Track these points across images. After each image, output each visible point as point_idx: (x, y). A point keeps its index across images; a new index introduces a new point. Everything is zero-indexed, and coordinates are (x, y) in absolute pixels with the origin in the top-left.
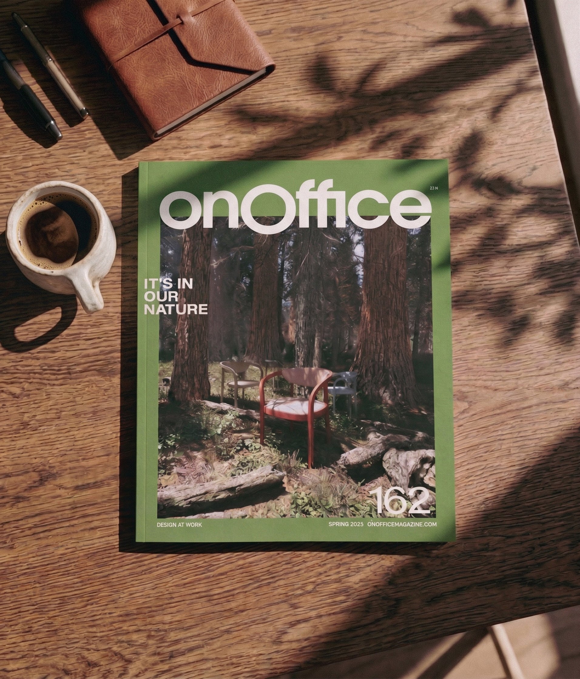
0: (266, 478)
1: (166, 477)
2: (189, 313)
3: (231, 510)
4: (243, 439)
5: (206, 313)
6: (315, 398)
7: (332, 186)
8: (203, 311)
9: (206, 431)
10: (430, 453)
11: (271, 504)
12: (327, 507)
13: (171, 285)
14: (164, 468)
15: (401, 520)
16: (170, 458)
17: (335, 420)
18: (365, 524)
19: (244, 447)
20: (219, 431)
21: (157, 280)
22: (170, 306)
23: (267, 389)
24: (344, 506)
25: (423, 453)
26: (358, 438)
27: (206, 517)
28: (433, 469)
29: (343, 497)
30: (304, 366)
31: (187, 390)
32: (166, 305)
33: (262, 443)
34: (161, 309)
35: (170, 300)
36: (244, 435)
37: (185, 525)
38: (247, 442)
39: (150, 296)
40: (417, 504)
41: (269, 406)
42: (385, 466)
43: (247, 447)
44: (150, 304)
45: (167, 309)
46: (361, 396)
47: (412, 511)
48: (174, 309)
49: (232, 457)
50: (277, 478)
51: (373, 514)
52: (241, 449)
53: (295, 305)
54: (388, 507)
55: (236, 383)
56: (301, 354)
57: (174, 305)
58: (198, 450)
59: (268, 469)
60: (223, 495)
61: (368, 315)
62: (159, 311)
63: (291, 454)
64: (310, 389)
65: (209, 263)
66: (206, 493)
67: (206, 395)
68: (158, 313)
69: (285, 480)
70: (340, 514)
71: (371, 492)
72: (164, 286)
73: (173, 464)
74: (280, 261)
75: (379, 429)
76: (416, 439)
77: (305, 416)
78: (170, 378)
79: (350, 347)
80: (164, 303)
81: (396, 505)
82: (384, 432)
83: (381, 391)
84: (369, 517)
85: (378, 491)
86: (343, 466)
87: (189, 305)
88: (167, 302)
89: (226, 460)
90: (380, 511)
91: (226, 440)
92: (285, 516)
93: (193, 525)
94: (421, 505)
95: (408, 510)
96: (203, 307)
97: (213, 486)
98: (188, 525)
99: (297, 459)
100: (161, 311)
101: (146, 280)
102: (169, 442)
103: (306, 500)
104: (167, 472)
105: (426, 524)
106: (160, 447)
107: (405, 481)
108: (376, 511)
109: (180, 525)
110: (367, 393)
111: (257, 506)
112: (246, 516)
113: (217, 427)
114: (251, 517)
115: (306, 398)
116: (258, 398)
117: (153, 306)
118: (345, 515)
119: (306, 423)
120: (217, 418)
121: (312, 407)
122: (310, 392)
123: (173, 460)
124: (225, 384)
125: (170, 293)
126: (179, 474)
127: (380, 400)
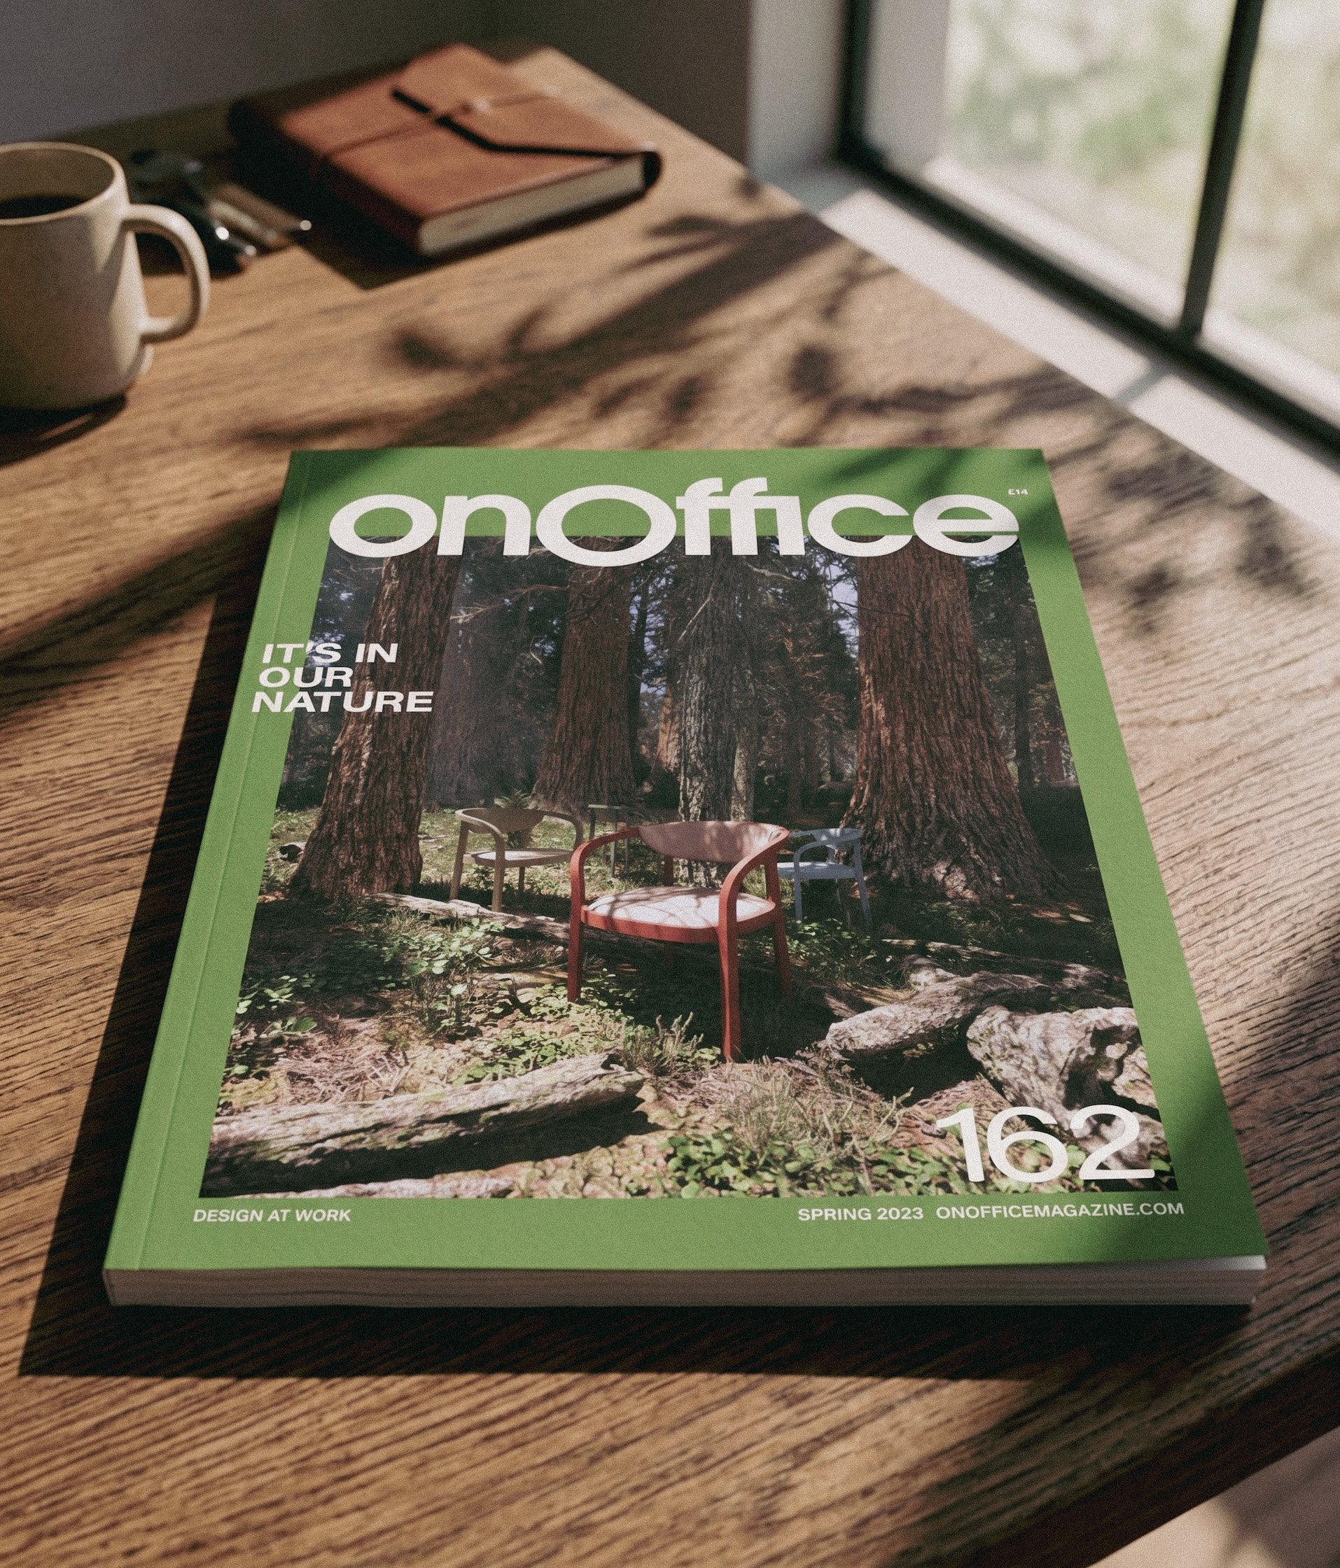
0: (582, 1090)
1: (252, 1083)
2: (379, 709)
3: (459, 1174)
4: (513, 988)
5: (429, 709)
6: (739, 888)
7: (765, 489)
8: (417, 705)
9: (396, 967)
10: (1119, 1016)
11: (600, 1158)
12: (791, 1167)
13: (336, 657)
14: (249, 1061)
15: (1053, 1200)
16: (274, 1033)
17: (803, 938)
18: (930, 1213)
19: (513, 1005)
20: (438, 968)
21: (301, 646)
22: (327, 697)
23: (593, 867)
24: (850, 1163)
25: (1096, 1016)
26: (880, 982)
27: (370, 1193)
28: (1139, 1056)
29: (843, 1138)
30: (703, 818)
31: (349, 870)
32: (316, 694)
33: (573, 996)
34: (301, 701)
35: (329, 683)
36: (519, 978)
37: (291, 1216)
38: (525, 996)
39: (275, 677)
40: (1102, 1152)
41: (600, 908)
42: (977, 1053)
43: (526, 1008)
44: (271, 693)
45: (317, 702)
46: (880, 882)
47: (1089, 1172)
48: (337, 703)
49: (473, 1033)
50: (619, 1088)
51: (957, 1184)
52: (508, 1010)
53: (676, 692)
54: (1003, 1164)
55: (501, 855)
56: (694, 791)
57: (339, 694)
58: (365, 1014)
59: (590, 1064)
60: (432, 1134)
61: (879, 710)
62: (294, 704)
63: (667, 1024)
64: (724, 868)
65: (446, 615)
66: (378, 1127)
67: (408, 882)
68: (290, 709)
69: (646, 1093)
70: (838, 1186)
71: (942, 1124)
72: (318, 660)
73: (277, 1050)
74: (634, 611)
75: (944, 960)
76: (1069, 983)
77: (711, 932)
78: (301, 845)
79: (837, 775)
80: (310, 691)
81: (1030, 1159)
82: (960, 968)
83: (940, 870)
84: (941, 1192)
85: (964, 1119)
86: (837, 1056)
87: (381, 695)
88: (321, 687)
89: (452, 1039)
90: (976, 1175)
91: (459, 990)
92: (642, 1192)
93: (319, 1215)
94: (1118, 1155)
95: (1074, 1170)
96: (418, 698)
97: (406, 1109)
98: (302, 1216)
99: (688, 1037)
100: (301, 705)
101: (269, 648)
102: (275, 996)
103: (718, 1148)
104: (255, 1072)
105: (1146, 1209)
106: (242, 1008)
107: (1051, 1091)
108: (964, 1175)
109: (274, 1215)
110: (894, 875)
111: (550, 1165)
112: (508, 1191)
113: (432, 957)
114: (527, 1195)
115: (711, 889)
116: (565, 890)
117: (280, 695)
118: (857, 1188)
119: (714, 948)
120: (435, 937)
121: (729, 908)
122: (722, 874)
123: (278, 1041)
124: (467, 857)
125: (331, 671)
126: (294, 1077)
127: (938, 891)
